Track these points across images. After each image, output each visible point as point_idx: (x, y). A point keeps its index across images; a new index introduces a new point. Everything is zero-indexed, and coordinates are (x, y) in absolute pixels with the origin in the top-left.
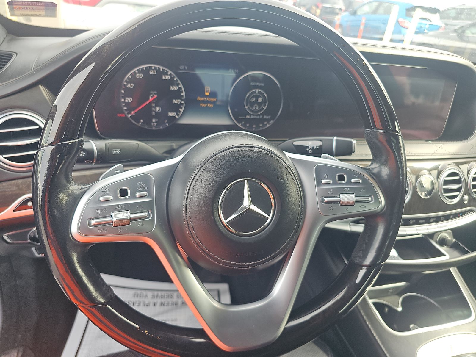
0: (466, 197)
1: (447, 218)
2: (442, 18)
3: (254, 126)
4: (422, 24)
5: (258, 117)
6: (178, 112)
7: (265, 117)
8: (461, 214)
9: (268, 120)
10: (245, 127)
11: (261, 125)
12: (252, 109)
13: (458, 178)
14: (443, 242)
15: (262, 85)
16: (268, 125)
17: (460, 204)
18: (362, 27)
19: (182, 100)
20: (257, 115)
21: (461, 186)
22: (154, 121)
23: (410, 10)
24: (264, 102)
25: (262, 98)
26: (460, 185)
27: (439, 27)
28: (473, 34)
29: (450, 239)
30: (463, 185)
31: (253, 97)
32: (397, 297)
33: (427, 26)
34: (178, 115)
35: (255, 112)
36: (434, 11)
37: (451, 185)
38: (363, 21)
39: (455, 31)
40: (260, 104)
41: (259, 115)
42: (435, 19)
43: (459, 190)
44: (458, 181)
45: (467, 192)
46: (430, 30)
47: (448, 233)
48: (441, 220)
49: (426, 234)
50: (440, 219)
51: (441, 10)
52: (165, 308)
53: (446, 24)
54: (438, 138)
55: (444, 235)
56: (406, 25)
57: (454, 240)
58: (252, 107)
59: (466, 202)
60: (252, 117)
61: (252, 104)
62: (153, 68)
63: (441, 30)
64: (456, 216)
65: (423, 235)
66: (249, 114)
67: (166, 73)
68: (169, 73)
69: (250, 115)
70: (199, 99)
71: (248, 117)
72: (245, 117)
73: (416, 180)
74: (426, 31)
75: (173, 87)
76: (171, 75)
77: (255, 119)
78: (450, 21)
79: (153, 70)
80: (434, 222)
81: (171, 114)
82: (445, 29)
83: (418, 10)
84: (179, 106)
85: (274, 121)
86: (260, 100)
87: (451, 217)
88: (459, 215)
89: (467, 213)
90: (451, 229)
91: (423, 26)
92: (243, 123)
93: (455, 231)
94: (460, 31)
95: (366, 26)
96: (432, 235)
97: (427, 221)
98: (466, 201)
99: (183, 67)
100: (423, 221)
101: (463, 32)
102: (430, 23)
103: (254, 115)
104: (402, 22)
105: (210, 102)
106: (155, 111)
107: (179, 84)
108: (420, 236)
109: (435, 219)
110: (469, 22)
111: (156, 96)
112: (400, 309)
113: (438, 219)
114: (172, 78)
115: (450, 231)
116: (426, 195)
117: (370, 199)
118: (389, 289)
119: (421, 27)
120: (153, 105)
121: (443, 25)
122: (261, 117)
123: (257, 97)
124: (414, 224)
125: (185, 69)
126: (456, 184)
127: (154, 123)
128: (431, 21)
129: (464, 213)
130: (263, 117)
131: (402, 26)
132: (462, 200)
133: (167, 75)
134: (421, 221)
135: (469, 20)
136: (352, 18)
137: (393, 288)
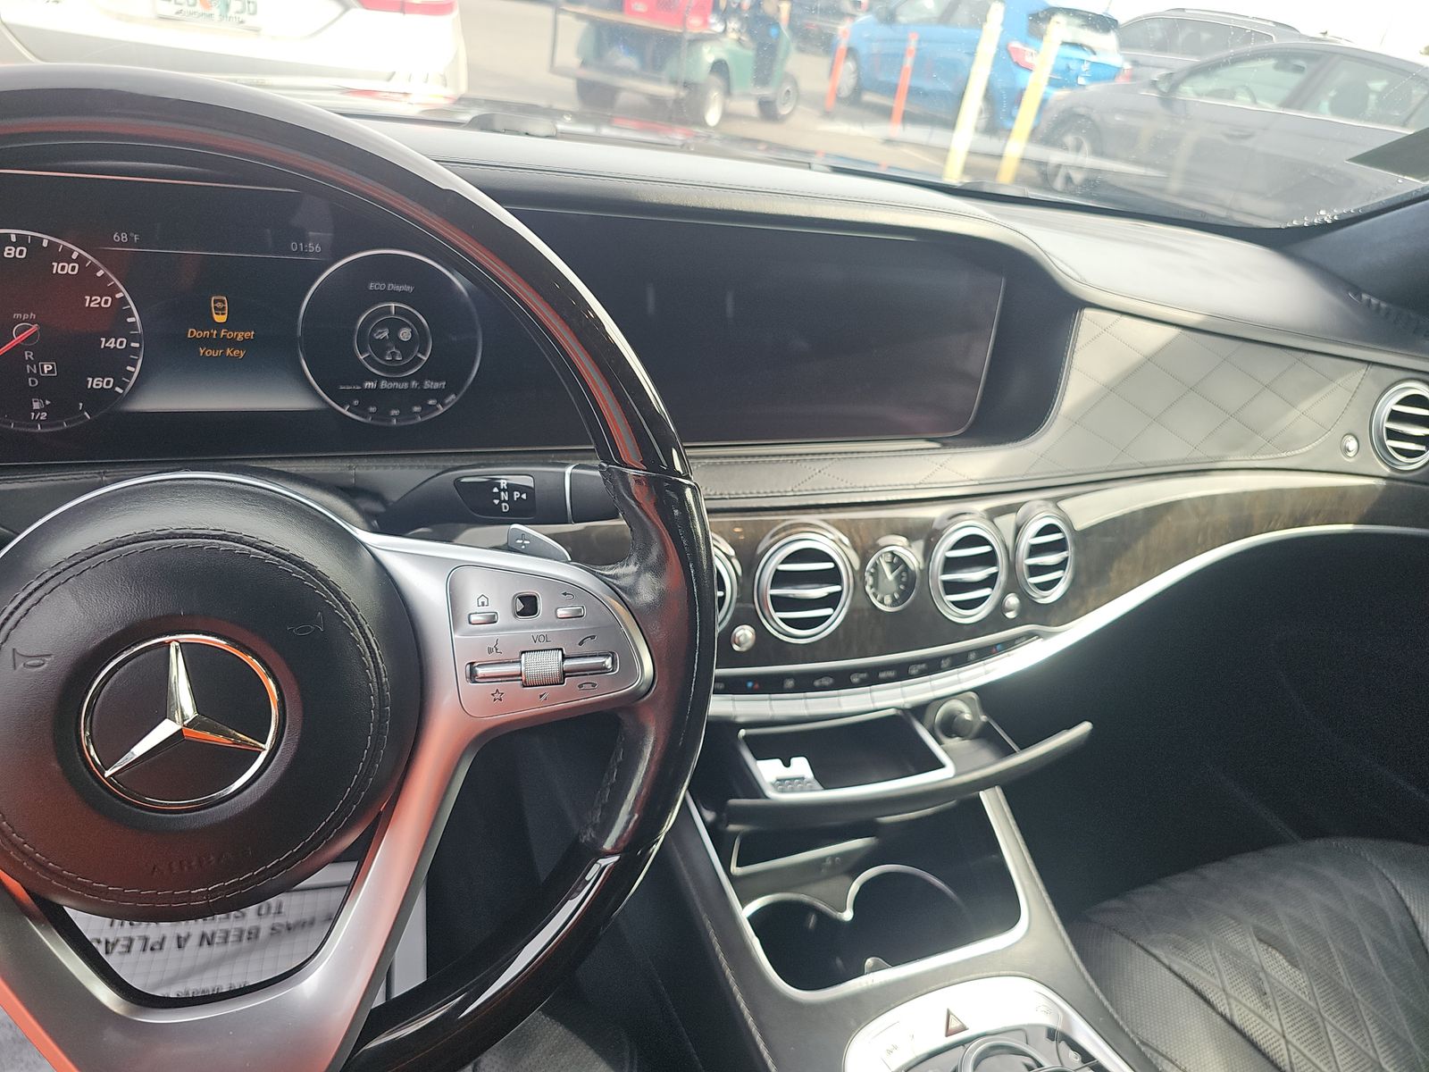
0: (1012, 600)
1: (960, 660)
2: (1124, 44)
3: (395, 412)
4: (1071, 59)
5: (405, 385)
6: (120, 376)
7: (428, 384)
8: (999, 647)
9: (440, 395)
10: (366, 417)
11: (416, 409)
12: (383, 363)
13: (986, 549)
14: (950, 727)
15: (409, 288)
16: (442, 410)
17: (997, 620)
18: (909, 62)
19: (131, 339)
20: (400, 380)
21: (996, 571)
22: (36, 406)
23: (1040, 18)
24: (419, 339)
25: (409, 326)
26: (993, 570)
27: (1114, 72)
28: (1199, 95)
29: (967, 716)
30: (1001, 569)
31: (382, 325)
32: (847, 879)
33: (1085, 67)
34: (119, 383)
35: (393, 369)
36: (1103, 23)
37: (965, 571)
38: (913, 44)
39: (1154, 84)
40: (405, 347)
41: (408, 379)
42: (1107, 47)
43: (990, 582)
44: (989, 559)
45: (1014, 586)
46: (1094, 79)
47: (968, 702)
48: (942, 666)
49: (907, 706)
50: (940, 665)
51: (1122, 21)
52: (217, 950)
53: (1135, 63)
54: (961, 431)
55: (956, 705)
56: (1028, 59)
57: (983, 718)
58: (382, 357)
59: (1010, 615)
60: (384, 384)
61: (380, 348)
62: (13, 239)
63: (1121, 81)
64: (985, 653)
65: (897, 708)
66: (373, 377)
67: (66, 256)
68: (74, 256)
69: (378, 379)
70: (192, 333)
71: (369, 385)
72: (362, 385)
73: (864, 563)
74: (1081, 81)
75: (93, 298)
76: (80, 259)
77: (394, 390)
78: (1143, 55)
79: (15, 245)
80: (922, 673)
81: (96, 383)
82: (1133, 77)
83: (1059, 19)
84: (126, 356)
85: (460, 396)
86: (405, 334)
87: (972, 656)
88: (994, 650)
89: (1016, 642)
90: (974, 690)
91: (1073, 66)
92: (356, 402)
93: (985, 694)
94: (1164, 87)
95: (920, 60)
96: (920, 711)
97: (902, 672)
98: (1009, 611)
99: (124, 237)
100: (891, 674)
101: (1174, 87)
102: (1093, 58)
103: (389, 380)
104: (1017, 50)
105: (234, 343)
106: (37, 376)
107: (115, 290)
108: (891, 712)
109: (923, 666)
110: (1195, 60)
111: (35, 327)
112: (848, 915)
113: (933, 666)
114: (87, 271)
115: (973, 695)
116: (895, 602)
117: (608, 662)
118: (822, 860)
119: (1068, 68)
120: (28, 355)
121: (1127, 66)
122: (414, 384)
123: (394, 326)
124: (863, 683)
125: (130, 243)
126: (979, 568)
127: (36, 411)
128: (1094, 53)
129: (1009, 645)
130: (421, 384)
131: (1017, 64)
132: (1000, 608)
133: (70, 261)
134: (882, 675)
135: (1194, 54)
136: (884, 31)
137: (833, 857)
